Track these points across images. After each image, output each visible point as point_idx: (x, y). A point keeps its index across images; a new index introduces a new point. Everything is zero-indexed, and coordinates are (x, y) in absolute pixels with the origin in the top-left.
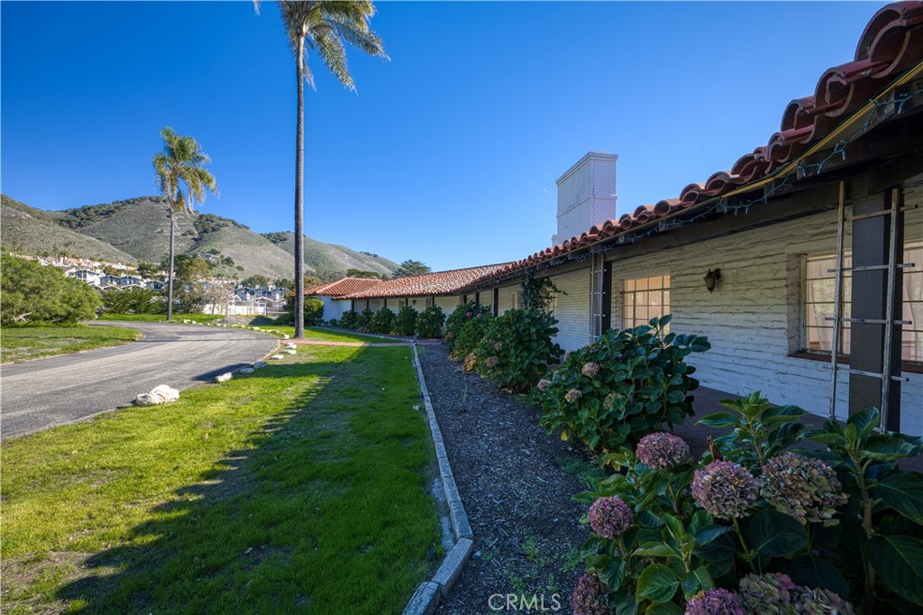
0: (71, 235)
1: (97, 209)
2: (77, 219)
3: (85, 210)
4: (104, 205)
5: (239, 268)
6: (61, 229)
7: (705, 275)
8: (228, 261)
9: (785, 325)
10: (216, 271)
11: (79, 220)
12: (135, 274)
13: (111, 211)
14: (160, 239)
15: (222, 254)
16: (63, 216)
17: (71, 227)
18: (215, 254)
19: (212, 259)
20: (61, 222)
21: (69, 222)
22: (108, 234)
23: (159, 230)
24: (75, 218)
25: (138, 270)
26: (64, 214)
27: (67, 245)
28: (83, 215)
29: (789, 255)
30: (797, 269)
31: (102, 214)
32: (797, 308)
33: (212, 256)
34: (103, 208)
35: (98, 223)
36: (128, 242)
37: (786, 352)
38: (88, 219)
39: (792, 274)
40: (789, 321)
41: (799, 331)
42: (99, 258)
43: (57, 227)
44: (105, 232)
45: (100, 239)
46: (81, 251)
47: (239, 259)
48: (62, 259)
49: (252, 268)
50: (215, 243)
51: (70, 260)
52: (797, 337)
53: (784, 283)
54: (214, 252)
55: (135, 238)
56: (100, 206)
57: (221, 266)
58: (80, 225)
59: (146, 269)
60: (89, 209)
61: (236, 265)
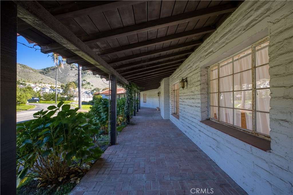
0: (43, 76)
1: (51, 68)
2: (45, 72)
3: (48, 69)
4: (53, 67)
5: (92, 85)
6: (41, 75)
7: (181, 81)
8: (89, 83)
9: (199, 105)
10: (84, 87)
11: (46, 72)
12: (60, 88)
13: (55, 69)
14: (69, 77)
15: (87, 81)
16: (41, 71)
17: (44, 74)
18: (85, 81)
19: (84, 83)
20: (41, 73)
21: (43, 73)
22: (54, 76)
23: (68, 74)
24: (45, 71)
25: (61, 87)
26: (42, 70)
27: (42, 80)
28: (47, 70)
29: (201, 68)
30: (206, 75)
31: (52, 70)
32: (206, 96)
33: (84, 82)
34: (52, 68)
35: (51, 73)
36: (59, 78)
37: (200, 120)
38: (48, 71)
39: (203, 78)
40: (202, 103)
41: (208, 108)
42: (51, 83)
43: (40, 74)
44: (53, 75)
45: (52, 78)
46: (46, 81)
47: (92, 83)
48: (40, 84)
49: (96, 85)
50: (85, 77)
51: (43, 84)
52: (207, 112)
53: (199, 83)
54: (84, 80)
55: (61, 77)
56: (52, 67)
57: (86, 85)
58: (46, 73)
59: (63, 87)
60: (49, 68)
61: (91, 85)
